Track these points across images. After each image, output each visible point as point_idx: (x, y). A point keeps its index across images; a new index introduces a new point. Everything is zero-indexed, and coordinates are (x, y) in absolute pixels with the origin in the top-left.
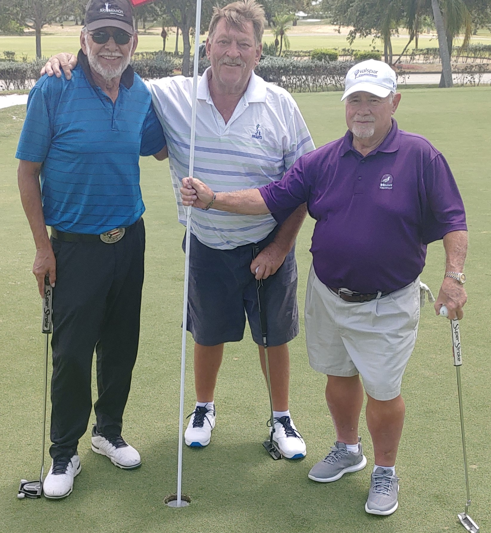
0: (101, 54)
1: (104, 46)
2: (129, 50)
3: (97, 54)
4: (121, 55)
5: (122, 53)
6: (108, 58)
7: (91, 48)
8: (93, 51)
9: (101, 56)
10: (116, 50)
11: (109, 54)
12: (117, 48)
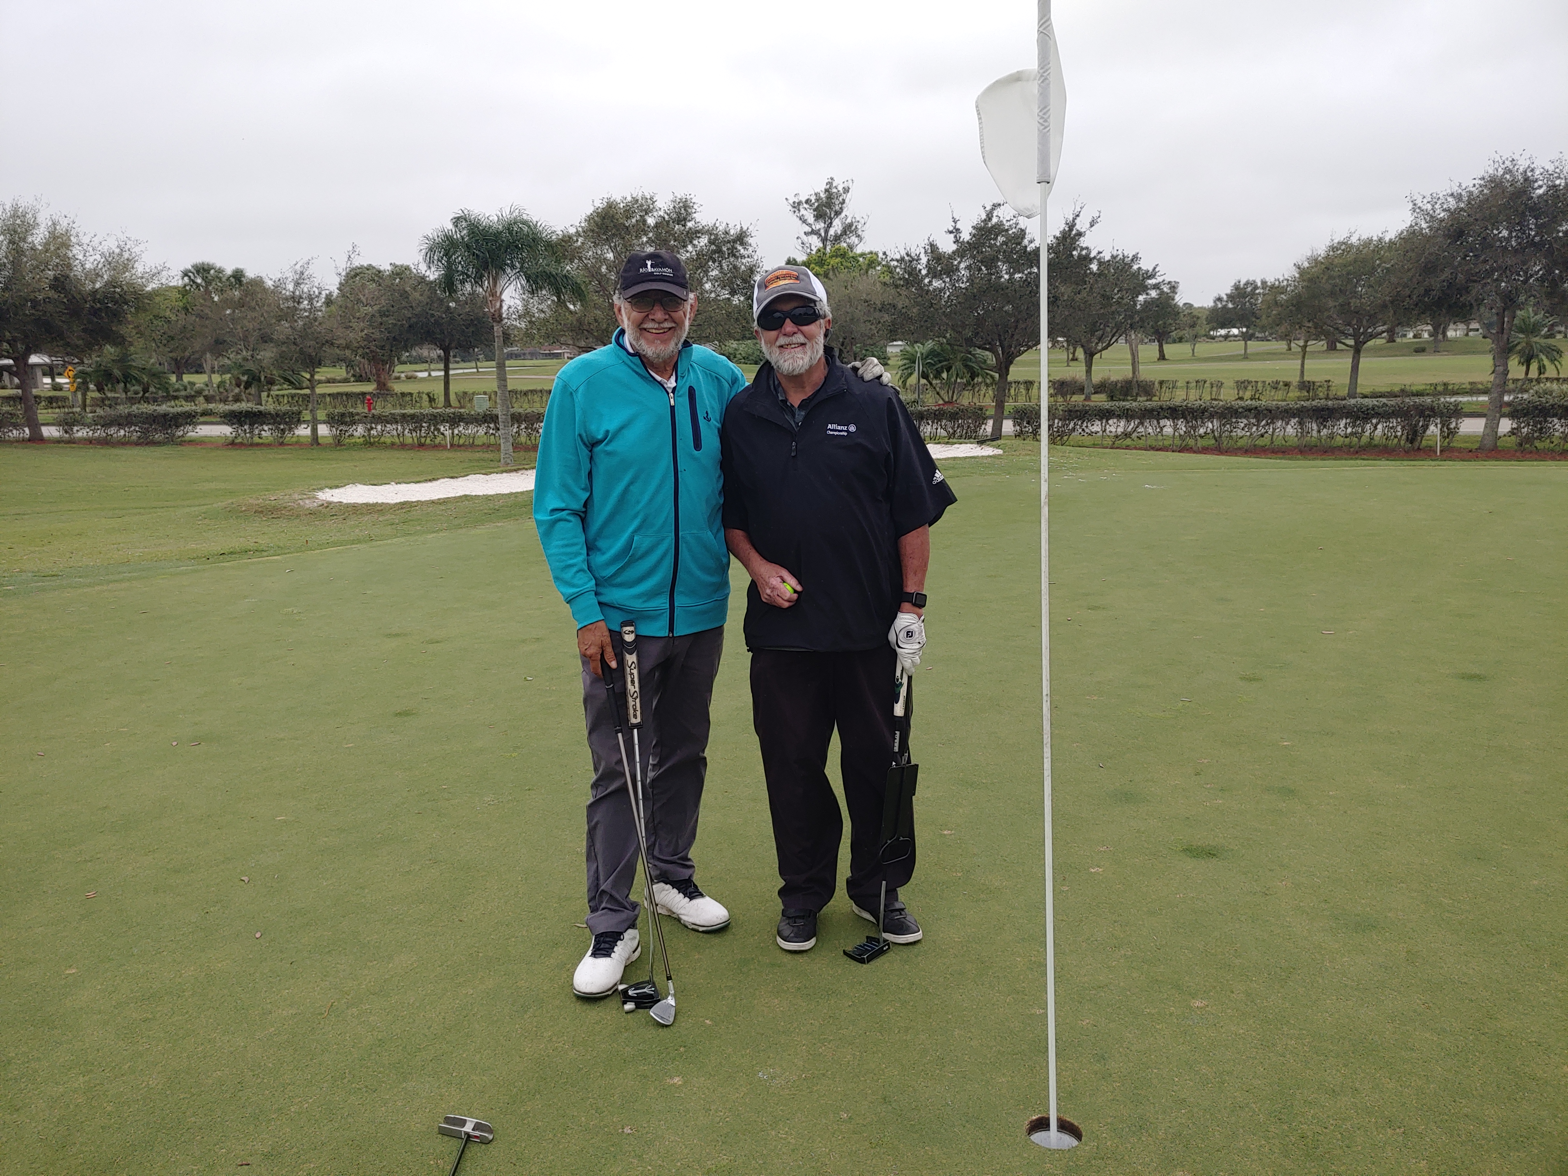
0: (645, 326)
1: (647, 315)
2: (685, 316)
3: (639, 326)
4: (674, 325)
5: (675, 323)
6: (654, 331)
7: (629, 319)
8: (633, 323)
9: (645, 329)
10: (665, 320)
11: (656, 326)
12: (667, 317)
